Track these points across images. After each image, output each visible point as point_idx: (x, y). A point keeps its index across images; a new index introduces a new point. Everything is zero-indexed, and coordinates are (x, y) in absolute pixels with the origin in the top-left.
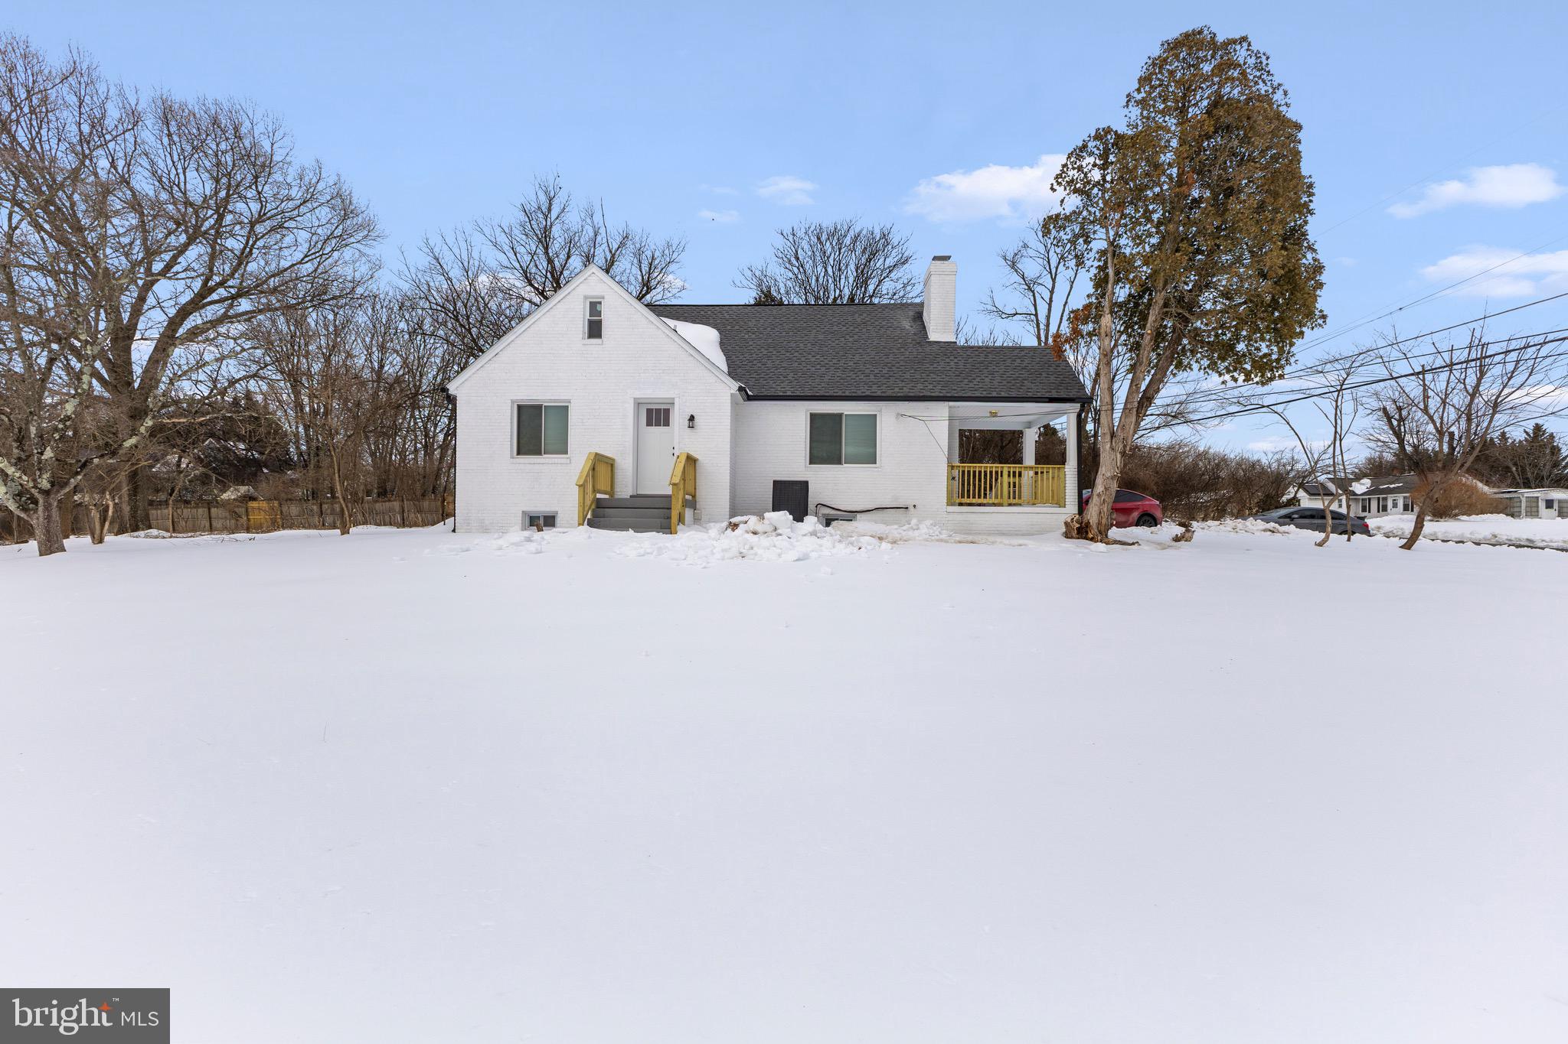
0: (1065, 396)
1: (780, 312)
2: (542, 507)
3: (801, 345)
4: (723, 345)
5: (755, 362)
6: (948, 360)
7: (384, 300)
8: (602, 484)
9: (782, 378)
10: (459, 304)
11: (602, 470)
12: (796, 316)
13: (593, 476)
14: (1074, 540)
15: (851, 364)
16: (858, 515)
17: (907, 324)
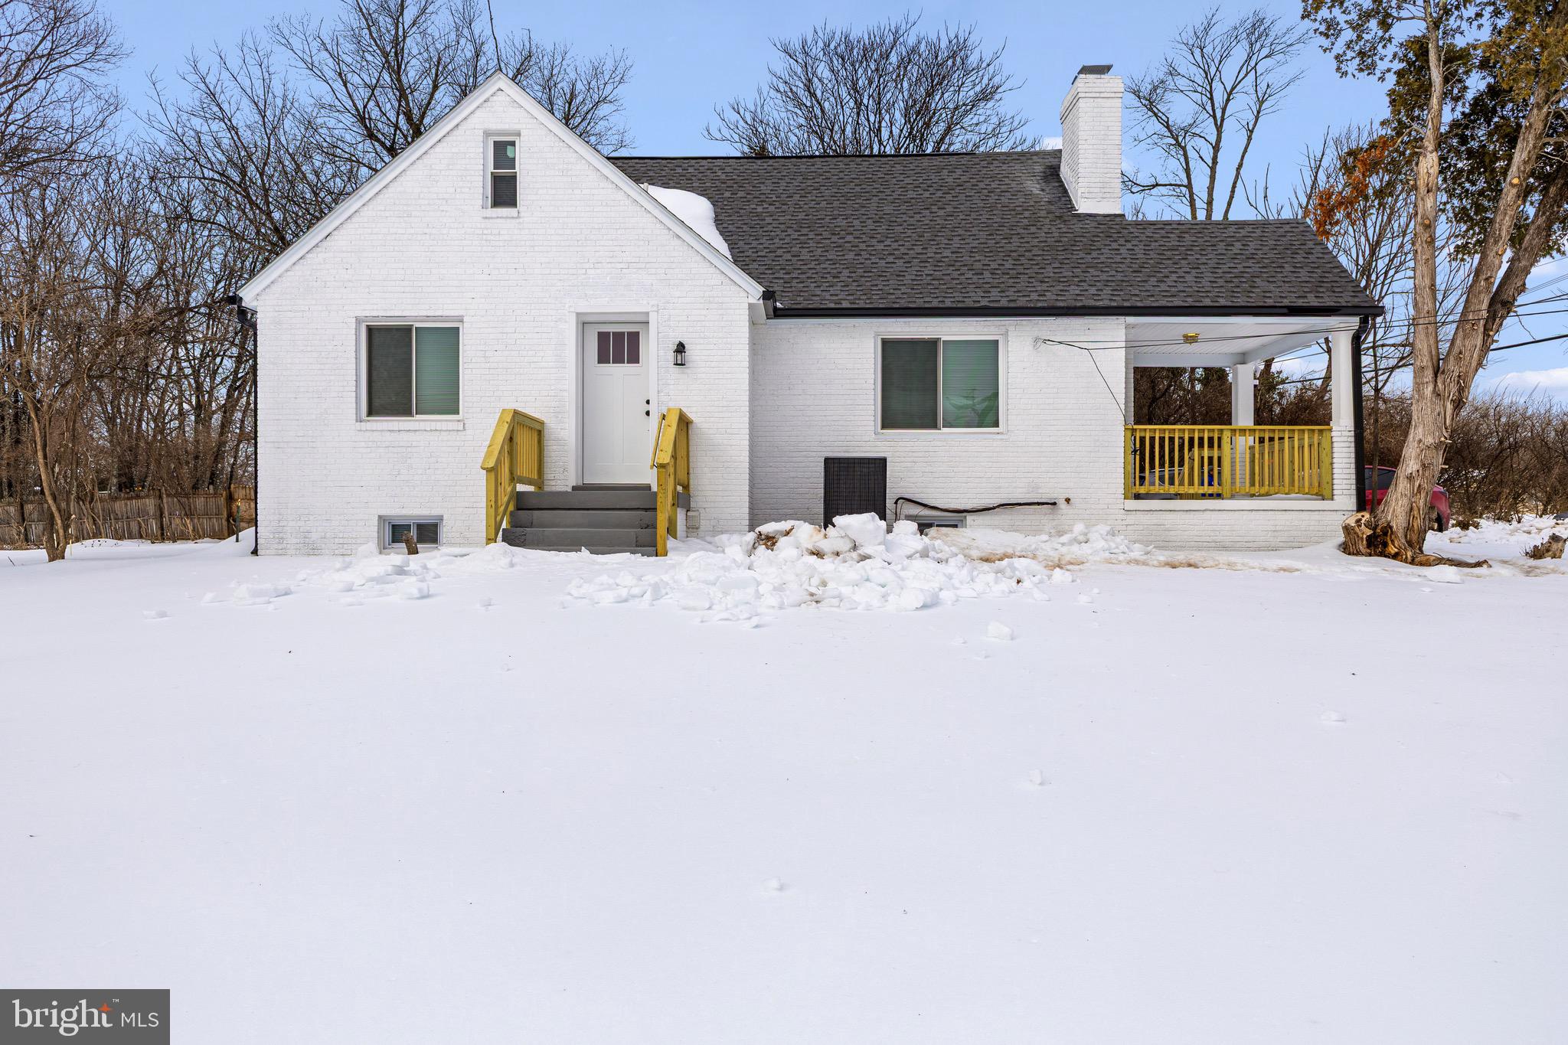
0: (1332, 304)
1: (813, 169)
2: (413, 508)
3: (856, 223)
4: (718, 222)
5: (779, 252)
6: (1115, 245)
7: (125, 164)
8: (526, 468)
9: (831, 279)
10: (251, 170)
11: (525, 440)
12: (841, 175)
13: (511, 453)
14: (1364, 558)
15: (947, 253)
16: (970, 518)
17: (1034, 187)
